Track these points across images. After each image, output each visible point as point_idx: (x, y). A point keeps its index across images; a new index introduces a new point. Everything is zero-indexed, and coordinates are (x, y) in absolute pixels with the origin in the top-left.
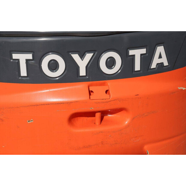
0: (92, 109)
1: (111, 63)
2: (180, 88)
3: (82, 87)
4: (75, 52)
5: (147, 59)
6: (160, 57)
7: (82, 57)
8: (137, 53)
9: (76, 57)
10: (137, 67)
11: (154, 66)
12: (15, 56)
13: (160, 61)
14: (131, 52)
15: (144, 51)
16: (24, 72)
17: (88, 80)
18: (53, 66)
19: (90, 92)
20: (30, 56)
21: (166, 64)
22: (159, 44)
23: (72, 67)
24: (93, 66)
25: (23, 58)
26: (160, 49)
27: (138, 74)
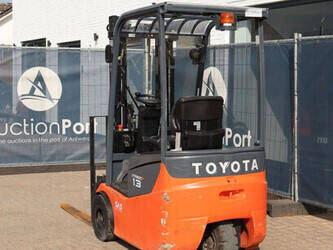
1: (236, 167)
3: (224, 178)
4: (220, 161)
5: (250, 165)
6: (255, 165)
7: (224, 163)
8: (246, 162)
10: (246, 169)
11: (253, 169)
13: (255, 167)
14: (244, 162)
15: (248, 161)
16: (197, 172)
17: (227, 175)
20: (200, 164)
21: (257, 168)
22: (254, 158)
25: (197, 165)
26: (255, 161)
27: (247, 173)
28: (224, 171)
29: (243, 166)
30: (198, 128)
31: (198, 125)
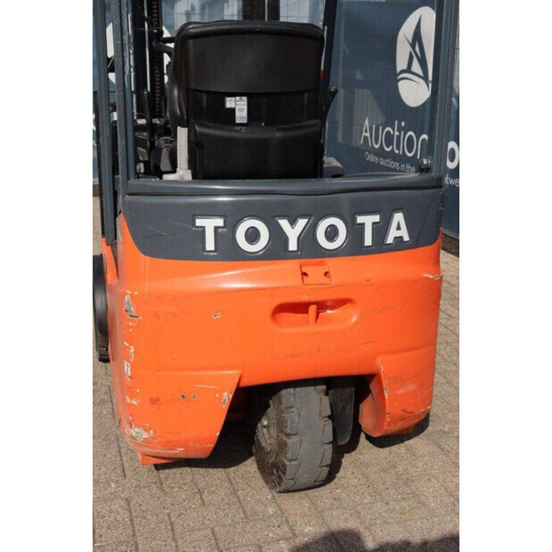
0: (305, 298)
1: (332, 233)
2: (425, 275)
3: (291, 266)
4: (283, 217)
5: (381, 230)
6: (399, 228)
7: (293, 223)
8: (368, 221)
9: (284, 223)
10: (368, 241)
11: (390, 240)
12: (199, 222)
13: (398, 234)
14: (360, 219)
15: (376, 218)
16: (210, 245)
17: (300, 257)
18: (253, 236)
20: (220, 222)
21: (406, 238)
22: (397, 210)
23: (278, 237)
24: (308, 237)
25: (210, 225)
26: (399, 218)
28: (293, 246)
29: (356, 232)
30: (242, 116)
31: (239, 107)
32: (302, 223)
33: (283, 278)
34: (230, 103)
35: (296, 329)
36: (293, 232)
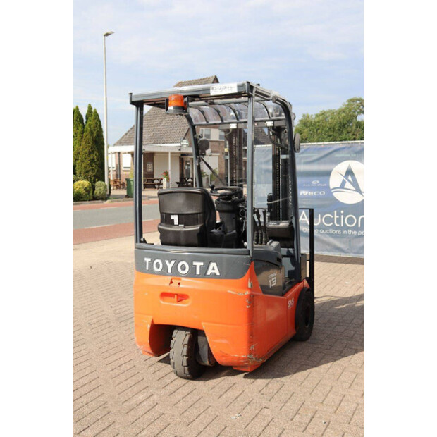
1: (183, 268)
4: (167, 259)
6: (213, 269)
7: (170, 262)
8: (198, 265)
9: (167, 262)
10: (198, 272)
11: (209, 273)
12: (145, 259)
13: (213, 271)
14: (195, 263)
15: (202, 264)
16: (147, 267)
17: (171, 275)
18: (158, 265)
19: (171, 282)
20: (150, 260)
21: (218, 274)
24: (175, 267)
25: (148, 260)
26: (213, 265)
27: (198, 277)
28: (170, 271)
30: (176, 222)
31: (175, 218)
32: (173, 262)
33: (163, 282)
34: (172, 217)
35: (171, 304)
36: (170, 266)
